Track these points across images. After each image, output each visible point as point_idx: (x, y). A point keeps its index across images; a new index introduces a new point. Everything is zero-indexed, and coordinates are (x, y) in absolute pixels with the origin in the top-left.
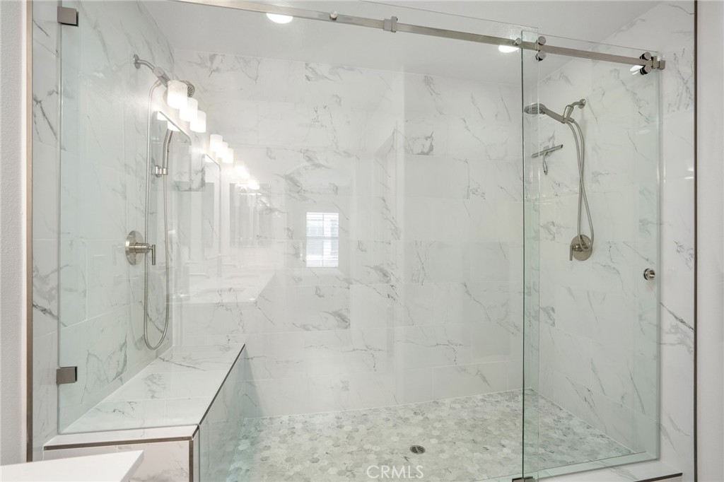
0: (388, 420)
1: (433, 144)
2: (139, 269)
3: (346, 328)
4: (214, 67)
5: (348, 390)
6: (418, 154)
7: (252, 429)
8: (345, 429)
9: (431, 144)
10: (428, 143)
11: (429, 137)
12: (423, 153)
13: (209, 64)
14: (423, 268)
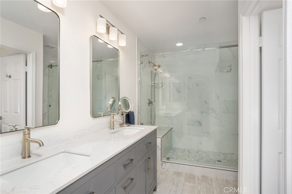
0: (213, 154)
1: (232, 68)
2: (150, 107)
3: (201, 126)
4: (164, 56)
5: (201, 144)
6: (226, 72)
7: (174, 149)
8: (199, 153)
9: (231, 68)
10: (229, 68)
11: (230, 66)
12: (227, 72)
13: (163, 56)
14: (228, 109)
